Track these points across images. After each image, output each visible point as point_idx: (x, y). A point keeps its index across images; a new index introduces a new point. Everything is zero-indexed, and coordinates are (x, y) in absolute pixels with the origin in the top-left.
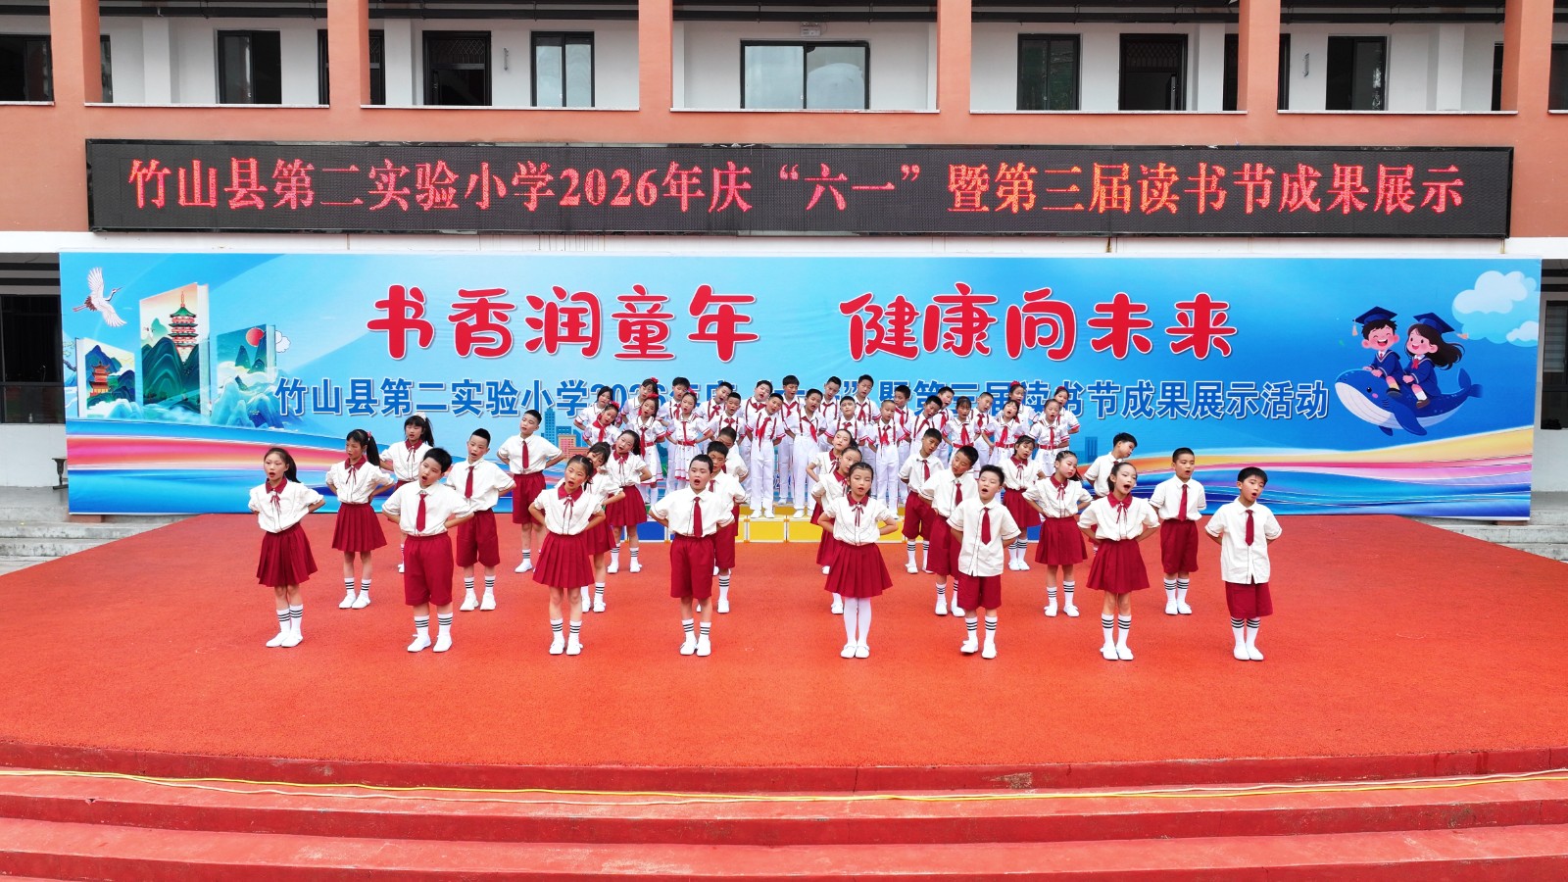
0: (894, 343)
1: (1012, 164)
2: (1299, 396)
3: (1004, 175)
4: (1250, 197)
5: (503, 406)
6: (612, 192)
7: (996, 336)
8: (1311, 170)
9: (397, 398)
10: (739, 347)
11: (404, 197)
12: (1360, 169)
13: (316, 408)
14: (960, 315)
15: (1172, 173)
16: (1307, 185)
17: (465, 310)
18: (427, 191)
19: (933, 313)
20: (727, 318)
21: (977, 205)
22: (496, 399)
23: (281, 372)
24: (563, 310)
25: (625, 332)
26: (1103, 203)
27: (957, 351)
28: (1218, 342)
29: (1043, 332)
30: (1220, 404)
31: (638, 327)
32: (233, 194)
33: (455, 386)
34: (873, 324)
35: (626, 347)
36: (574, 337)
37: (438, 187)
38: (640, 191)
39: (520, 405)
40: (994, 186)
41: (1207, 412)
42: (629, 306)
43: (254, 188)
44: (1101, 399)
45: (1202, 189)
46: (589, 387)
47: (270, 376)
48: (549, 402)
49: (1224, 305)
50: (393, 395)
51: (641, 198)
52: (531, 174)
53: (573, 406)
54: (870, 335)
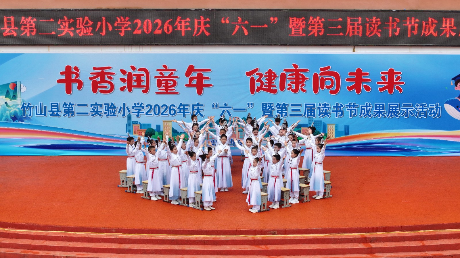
0: (267, 88)
1: (314, 17)
2: (430, 109)
3: (311, 22)
4: (409, 31)
5: (111, 113)
6: (154, 29)
7: (309, 85)
8: (434, 20)
9: (69, 110)
10: (205, 90)
11: (71, 31)
12: (453, 19)
13: (37, 114)
14: (294, 76)
15: (378, 21)
16: (432, 26)
17: (95, 75)
18: (81, 29)
19: (283, 76)
20: (200, 78)
21: (301, 33)
22: (108, 110)
23: (23, 100)
24: (135, 75)
25: (159, 84)
26: (351, 33)
27: (293, 91)
28: (397, 87)
29: (328, 83)
30: (398, 112)
31: (165, 82)
32: (4, 31)
33: (92, 105)
34: (259, 80)
35: (159, 89)
36: (139, 86)
37: (85, 27)
38: (165, 28)
39: (117, 112)
40: (307, 26)
41: (393, 115)
42: (161, 73)
43: (13, 28)
44: (351, 110)
45: (391, 28)
46: (145, 105)
47: (19, 101)
48: (129, 111)
49: (400, 73)
50: (67, 109)
51: (166, 31)
52: (122, 22)
53: (138, 113)
54: (258, 85)
